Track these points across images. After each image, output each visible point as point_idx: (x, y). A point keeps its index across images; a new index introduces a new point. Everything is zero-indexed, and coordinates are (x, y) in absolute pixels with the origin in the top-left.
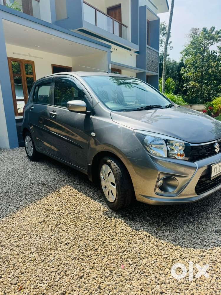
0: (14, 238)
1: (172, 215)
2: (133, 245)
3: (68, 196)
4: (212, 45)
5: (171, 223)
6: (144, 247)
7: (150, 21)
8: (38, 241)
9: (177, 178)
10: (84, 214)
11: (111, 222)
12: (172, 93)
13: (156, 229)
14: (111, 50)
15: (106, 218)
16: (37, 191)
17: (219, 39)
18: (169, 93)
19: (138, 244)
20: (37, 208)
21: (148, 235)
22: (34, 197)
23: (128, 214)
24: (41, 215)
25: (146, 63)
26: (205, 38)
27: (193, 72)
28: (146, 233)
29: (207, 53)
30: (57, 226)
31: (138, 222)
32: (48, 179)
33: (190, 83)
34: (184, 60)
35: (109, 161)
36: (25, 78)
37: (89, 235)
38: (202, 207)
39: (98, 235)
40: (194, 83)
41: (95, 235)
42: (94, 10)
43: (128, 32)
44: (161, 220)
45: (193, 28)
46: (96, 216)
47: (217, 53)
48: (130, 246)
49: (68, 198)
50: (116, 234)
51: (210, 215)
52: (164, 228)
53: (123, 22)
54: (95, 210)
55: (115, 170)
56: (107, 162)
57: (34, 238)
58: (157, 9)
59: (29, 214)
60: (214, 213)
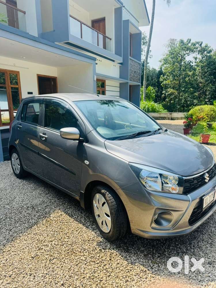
0: (7, 278)
1: (165, 243)
2: (131, 283)
3: (59, 223)
4: (188, 55)
5: (165, 254)
6: (142, 285)
7: (132, 33)
8: (32, 281)
9: (172, 212)
10: (78, 245)
11: (106, 255)
12: (153, 101)
13: (152, 262)
14: (97, 62)
15: (100, 250)
16: (26, 216)
17: (195, 50)
18: (150, 100)
19: (136, 281)
20: (28, 239)
21: (144, 270)
22: (24, 225)
23: (122, 244)
24: (33, 248)
25: (129, 74)
26: (182, 49)
27: (171, 80)
28: (142, 267)
29: (184, 63)
30: (51, 261)
31: (133, 254)
32: (37, 201)
33: (169, 90)
34: (163, 68)
35: (103, 191)
36: (10, 88)
37: (85, 272)
38: (193, 233)
39: (94, 272)
40: (172, 90)
41: (91, 272)
42: (80, 23)
43: (112, 44)
44: (156, 251)
45: (171, 39)
46: (90, 248)
47: (192, 63)
48: (128, 285)
49: (59, 226)
50: (113, 269)
51: (202, 243)
52: (158, 260)
53: (107, 35)
54: (89, 241)
55: (110, 201)
56: (101, 192)
57: (28, 278)
58: (139, 22)
59: (20, 246)
60: (205, 240)
